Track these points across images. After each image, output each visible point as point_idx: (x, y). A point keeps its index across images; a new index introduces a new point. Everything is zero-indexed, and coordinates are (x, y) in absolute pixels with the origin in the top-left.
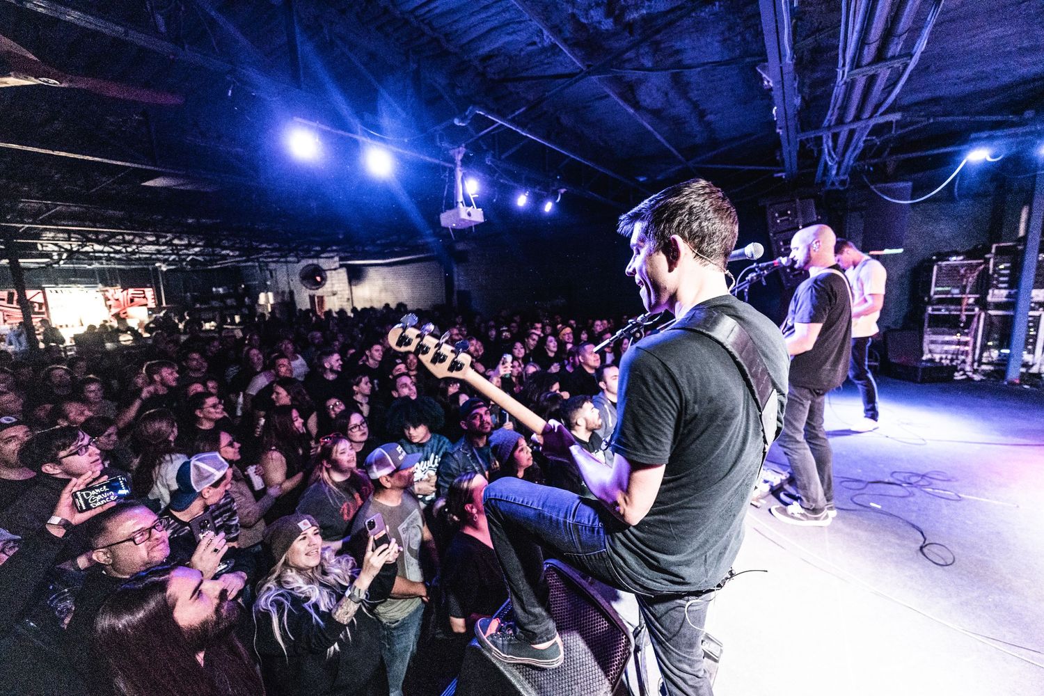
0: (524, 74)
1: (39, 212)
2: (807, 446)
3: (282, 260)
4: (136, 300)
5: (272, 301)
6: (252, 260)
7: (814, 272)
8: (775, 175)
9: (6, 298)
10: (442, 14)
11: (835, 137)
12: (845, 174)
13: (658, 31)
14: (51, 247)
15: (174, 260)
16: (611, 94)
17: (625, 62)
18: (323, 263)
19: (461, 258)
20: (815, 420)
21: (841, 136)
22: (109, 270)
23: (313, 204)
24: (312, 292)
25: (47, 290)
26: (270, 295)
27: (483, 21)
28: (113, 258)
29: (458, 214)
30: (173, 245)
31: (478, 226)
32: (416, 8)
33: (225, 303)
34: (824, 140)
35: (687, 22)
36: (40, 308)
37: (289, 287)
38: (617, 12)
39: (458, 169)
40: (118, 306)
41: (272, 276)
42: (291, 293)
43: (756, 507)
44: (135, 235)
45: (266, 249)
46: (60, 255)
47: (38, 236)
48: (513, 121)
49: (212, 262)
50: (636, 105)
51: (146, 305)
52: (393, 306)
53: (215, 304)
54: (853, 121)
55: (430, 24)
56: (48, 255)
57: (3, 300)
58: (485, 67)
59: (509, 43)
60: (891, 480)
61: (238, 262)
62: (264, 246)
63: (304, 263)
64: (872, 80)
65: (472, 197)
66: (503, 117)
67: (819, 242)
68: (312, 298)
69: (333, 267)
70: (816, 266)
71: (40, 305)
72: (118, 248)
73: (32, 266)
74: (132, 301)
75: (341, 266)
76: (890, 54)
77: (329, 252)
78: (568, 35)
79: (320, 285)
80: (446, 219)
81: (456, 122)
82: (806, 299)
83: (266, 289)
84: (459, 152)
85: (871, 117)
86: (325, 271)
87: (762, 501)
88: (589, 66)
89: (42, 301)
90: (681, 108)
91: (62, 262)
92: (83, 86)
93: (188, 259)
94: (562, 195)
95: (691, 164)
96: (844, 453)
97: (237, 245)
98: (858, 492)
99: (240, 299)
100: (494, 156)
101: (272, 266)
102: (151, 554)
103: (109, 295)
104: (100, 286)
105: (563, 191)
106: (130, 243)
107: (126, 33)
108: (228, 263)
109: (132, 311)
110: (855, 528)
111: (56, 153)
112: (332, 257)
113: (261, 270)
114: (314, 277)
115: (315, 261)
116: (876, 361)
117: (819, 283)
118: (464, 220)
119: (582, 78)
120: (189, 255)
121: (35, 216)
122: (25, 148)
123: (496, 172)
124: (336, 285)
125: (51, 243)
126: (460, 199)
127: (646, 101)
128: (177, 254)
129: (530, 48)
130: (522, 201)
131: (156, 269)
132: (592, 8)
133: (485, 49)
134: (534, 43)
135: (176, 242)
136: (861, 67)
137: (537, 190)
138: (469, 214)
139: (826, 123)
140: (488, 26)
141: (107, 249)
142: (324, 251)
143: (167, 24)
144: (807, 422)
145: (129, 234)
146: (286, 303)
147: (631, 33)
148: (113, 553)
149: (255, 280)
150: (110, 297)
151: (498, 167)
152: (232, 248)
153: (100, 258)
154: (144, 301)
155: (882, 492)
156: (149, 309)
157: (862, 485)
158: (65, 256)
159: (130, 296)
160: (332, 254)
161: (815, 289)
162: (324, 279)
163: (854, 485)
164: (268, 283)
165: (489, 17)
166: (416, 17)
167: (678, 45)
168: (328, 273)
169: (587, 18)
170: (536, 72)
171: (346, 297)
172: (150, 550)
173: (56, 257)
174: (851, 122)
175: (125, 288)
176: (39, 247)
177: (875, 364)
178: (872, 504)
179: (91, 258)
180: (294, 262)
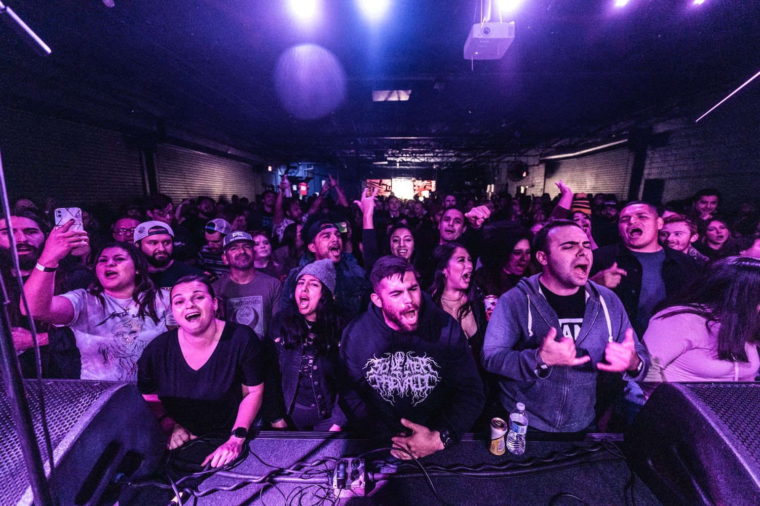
4: (427, 187)
5: (493, 190)
9: (378, 183)
22: (416, 169)
24: (518, 184)
25: (393, 180)
33: (469, 192)
37: (506, 180)
40: (419, 190)
41: (499, 174)
42: (507, 185)
51: (431, 190)
69: (536, 164)
71: (389, 187)
74: (425, 187)
75: (541, 162)
83: (492, 182)
86: (529, 167)
89: (390, 185)
99: (479, 189)
103: (416, 183)
104: (413, 178)
109: (423, 193)
112: (536, 155)
113: (492, 169)
115: (525, 160)
118: (477, 40)
124: (536, 179)
138: (486, 32)
146: (502, 192)
150: (416, 185)
154: (430, 188)
156: (431, 192)
159: (424, 185)
162: (529, 174)
164: (495, 178)
168: (531, 169)
171: (541, 187)
175: (423, 181)
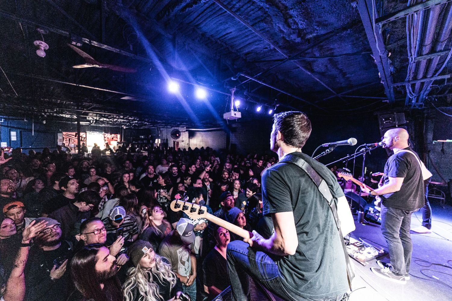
0: (262, 60)
1: (89, 106)
2: (400, 240)
3: (166, 127)
4: (114, 138)
5: (160, 142)
6: (155, 126)
7: (396, 151)
8: (383, 101)
9: (75, 135)
10: (231, 39)
11: (413, 86)
12: (421, 102)
13: (321, 42)
14: (91, 119)
15: (128, 125)
16: (300, 67)
17: (307, 54)
18: (180, 129)
19: (234, 130)
20: (406, 227)
21: (417, 85)
22: (107, 127)
23: (177, 108)
24: (175, 140)
25: (87, 133)
26: (159, 140)
27: (246, 41)
28: (109, 123)
29: (231, 114)
30: (128, 119)
31: (239, 119)
32: (220, 37)
33: (143, 142)
34: (407, 87)
35: (335, 38)
36: (84, 139)
37: (167, 137)
38: (302, 35)
39: (233, 96)
40: (108, 140)
41: (161, 133)
42: (167, 140)
43: (363, 265)
44: (117, 116)
45: (160, 123)
46: (93, 121)
47: (87, 114)
48: (255, 78)
49: (141, 126)
50: (312, 71)
51: (117, 141)
52: (205, 148)
53: (139, 142)
54: (422, 78)
55: (225, 43)
56: (89, 121)
57: (74, 135)
58: (246, 57)
59: (256, 48)
60: (447, 265)
61: (150, 127)
62: (159, 121)
63: (173, 128)
64: (430, 61)
65: (237, 107)
66: (252, 76)
67: (398, 137)
68: (174, 142)
69: (183, 131)
70: (396, 148)
71: (84, 138)
72: (111, 120)
73: (84, 124)
74: (113, 139)
75: (187, 131)
76: (438, 50)
77: (182, 125)
78: (281, 44)
79: (178, 137)
80: (226, 116)
81: (232, 79)
82: (393, 165)
83: (158, 138)
84: (233, 90)
85: (432, 77)
86: (180, 132)
87: (366, 262)
88: (289, 56)
89: (85, 137)
90: (334, 72)
91: (93, 124)
92: (106, 67)
93: (133, 125)
94: (277, 107)
95: (339, 95)
96: (419, 245)
97: (150, 121)
98: (425, 268)
99: (148, 141)
100: (248, 91)
101: (162, 129)
102: (100, 239)
103: (106, 136)
104: (103, 132)
105: (278, 105)
106: (115, 118)
107: (120, 51)
108: (146, 127)
109: (112, 142)
110: (422, 289)
111: (96, 88)
112: (184, 127)
113: (157, 130)
114: (176, 134)
115: (177, 128)
116: (443, 197)
117: (399, 157)
118: (233, 117)
119: (287, 61)
120: (133, 123)
121: (87, 108)
122: (87, 87)
123: (248, 97)
124: (184, 138)
125: (92, 117)
126: (232, 108)
127: (316, 69)
128: (130, 123)
129: (265, 50)
130: (259, 109)
131: (122, 128)
132: (291, 34)
133: (246, 50)
134: (267, 48)
135: (130, 118)
136: (423, 55)
137: (266, 105)
138: (235, 114)
139: (407, 80)
140: (248, 42)
141: (108, 120)
142: (181, 124)
143: (133, 48)
144: (401, 228)
145: (115, 115)
146: (165, 144)
147: (309, 43)
148: (87, 237)
149: (155, 134)
150: (106, 137)
151: (249, 95)
152: (148, 122)
153: (105, 123)
154: (116, 139)
155: (441, 271)
156: (118, 142)
157: (428, 265)
158: (94, 121)
159: (112, 137)
160: (184, 126)
161: (398, 160)
162: (180, 135)
163: (423, 264)
164: (159, 135)
165: (249, 39)
166: (220, 41)
167: (332, 47)
168: (181, 133)
169: (289, 38)
170: (268, 59)
171: (187, 143)
172: (100, 237)
173: (92, 122)
174: (420, 79)
175: (111, 134)
176: (87, 118)
177: (443, 198)
178: (434, 277)
179: (103, 122)
180: (169, 128)
